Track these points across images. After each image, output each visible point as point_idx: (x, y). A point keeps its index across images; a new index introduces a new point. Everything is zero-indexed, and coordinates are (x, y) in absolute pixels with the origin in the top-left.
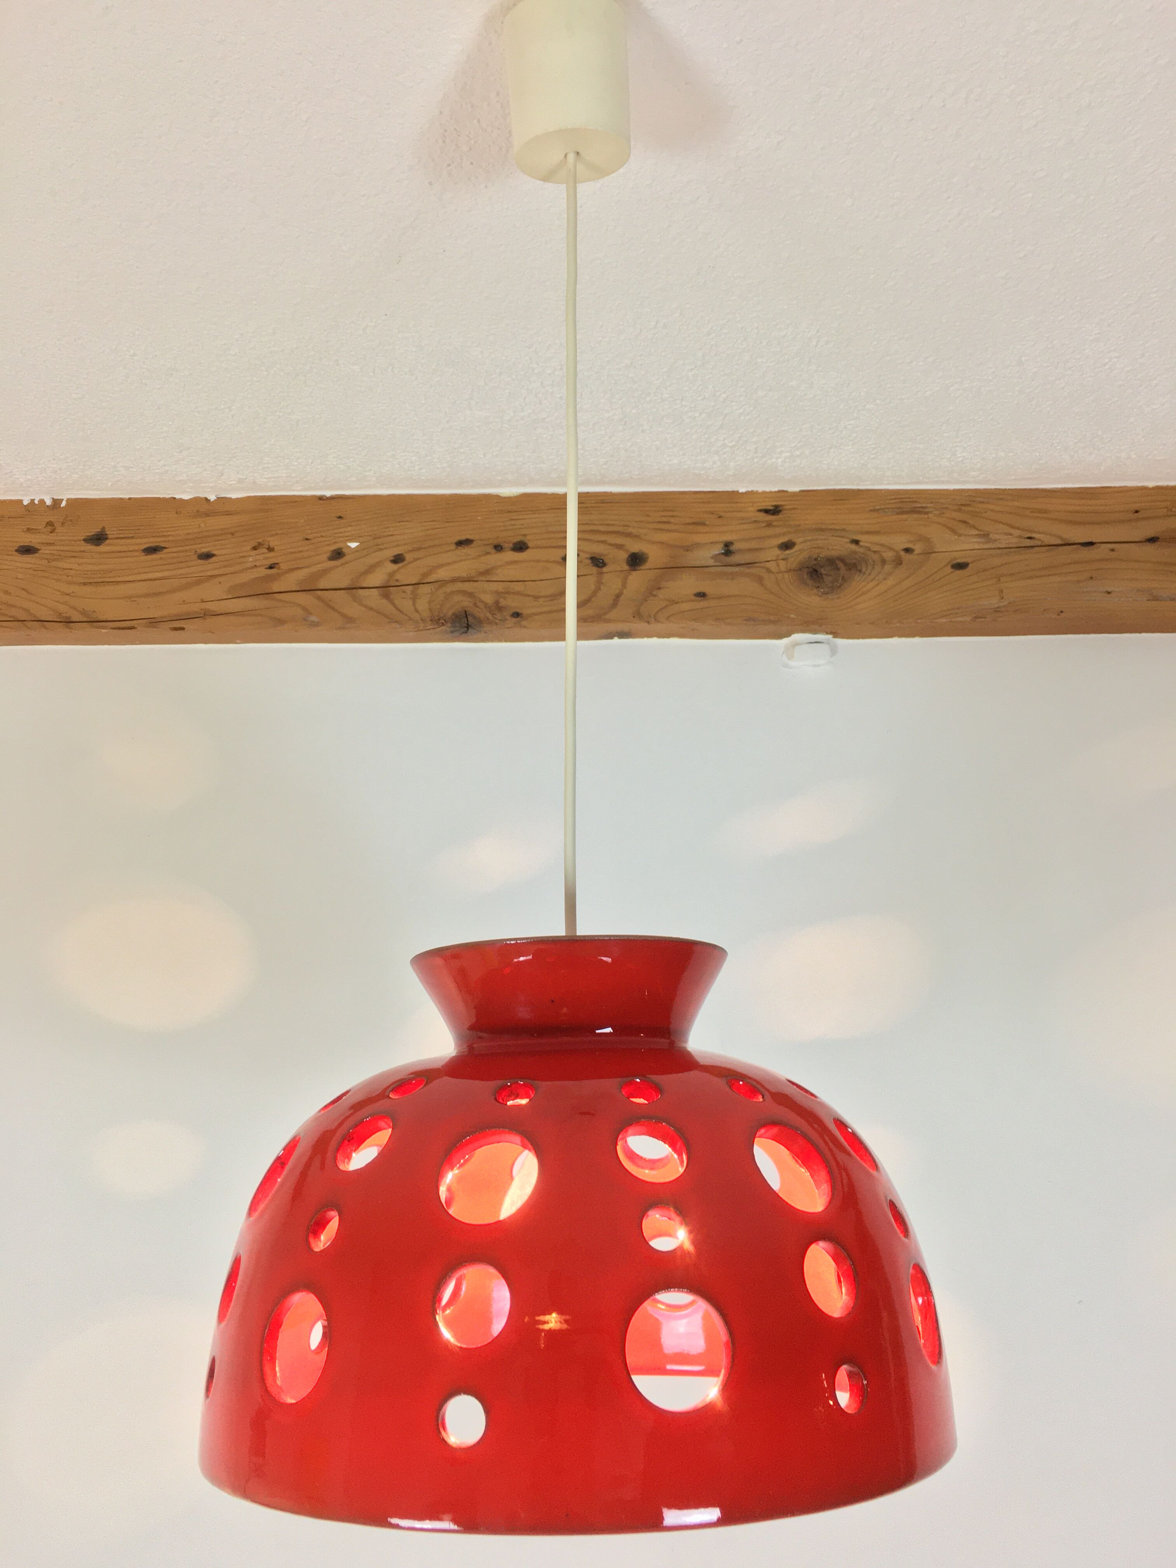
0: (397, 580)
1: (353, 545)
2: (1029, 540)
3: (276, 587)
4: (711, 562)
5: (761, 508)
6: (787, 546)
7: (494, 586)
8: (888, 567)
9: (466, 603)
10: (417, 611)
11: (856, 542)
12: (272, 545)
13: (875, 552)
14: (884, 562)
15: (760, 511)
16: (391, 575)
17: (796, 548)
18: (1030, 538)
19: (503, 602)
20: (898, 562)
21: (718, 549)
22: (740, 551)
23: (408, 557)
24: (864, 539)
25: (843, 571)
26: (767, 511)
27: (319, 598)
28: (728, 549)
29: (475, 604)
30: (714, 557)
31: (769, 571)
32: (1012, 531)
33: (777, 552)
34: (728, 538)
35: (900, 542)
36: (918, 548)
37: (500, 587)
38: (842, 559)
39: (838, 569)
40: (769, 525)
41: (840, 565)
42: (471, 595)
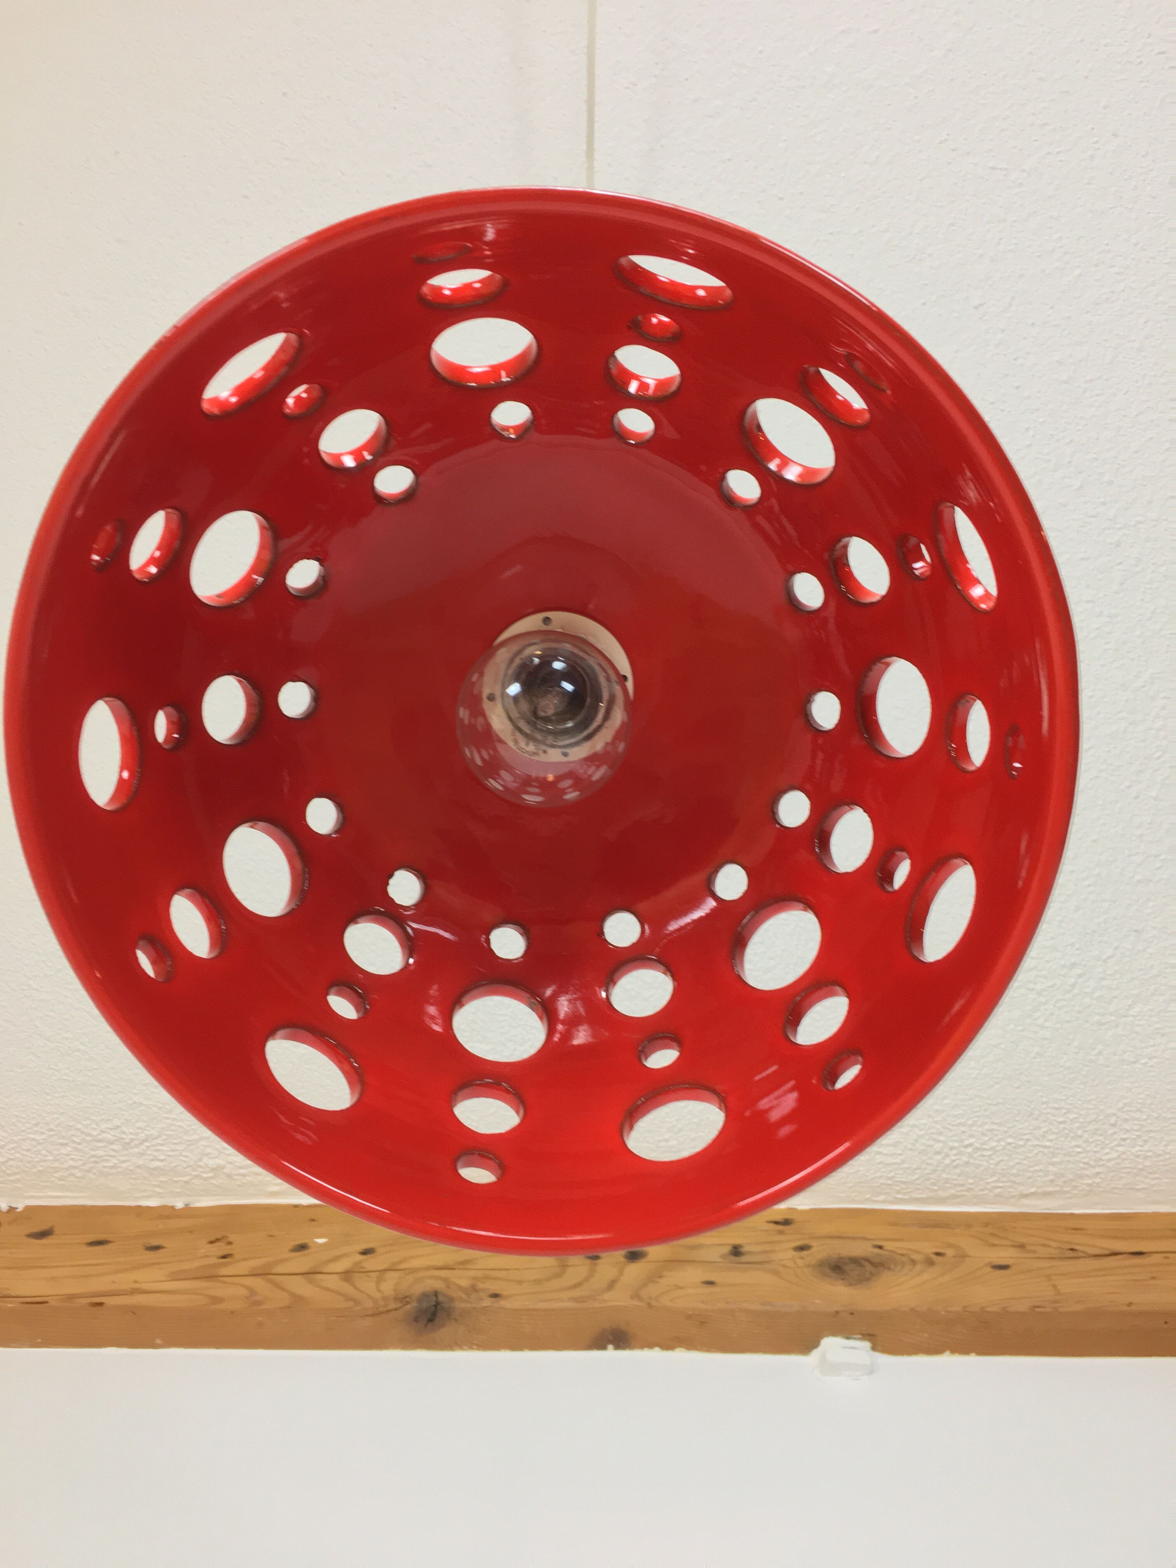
0: (363, 1268)
1: (321, 1241)
2: (1071, 1252)
3: (223, 1271)
4: (720, 1260)
5: (770, 1220)
6: (801, 1248)
7: (472, 1273)
8: (919, 1267)
9: (438, 1285)
10: (380, 1291)
11: (880, 1247)
12: (230, 1239)
13: (902, 1255)
14: (914, 1262)
15: (769, 1222)
16: (357, 1263)
17: (813, 1250)
18: (1072, 1250)
19: (480, 1285)
20: (930, 1263)
21: (727, 1250)
22: (750, 1253)
23: (379, 1250)
24: (888, 1245)
25: (869, 1267)
26: (777, 1223)
27: (271, 1282)
28: (736, 1251)
29: (448, 1287)
30: (723, 1256)
31: (784, 1266)
32: (1051, 1243)
33: (793, 1253)
34: (737, 1242)
35: (929, 1248)
36: (950, 1252)
37: (479, 1274)
38: (867, 1260)
39: (862, 1266)
40: (781, 1232)
41: (866, 1264)
42: (445, 1280)
